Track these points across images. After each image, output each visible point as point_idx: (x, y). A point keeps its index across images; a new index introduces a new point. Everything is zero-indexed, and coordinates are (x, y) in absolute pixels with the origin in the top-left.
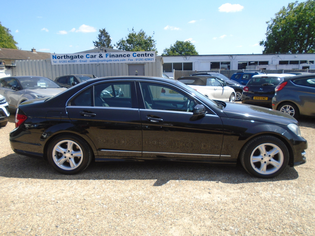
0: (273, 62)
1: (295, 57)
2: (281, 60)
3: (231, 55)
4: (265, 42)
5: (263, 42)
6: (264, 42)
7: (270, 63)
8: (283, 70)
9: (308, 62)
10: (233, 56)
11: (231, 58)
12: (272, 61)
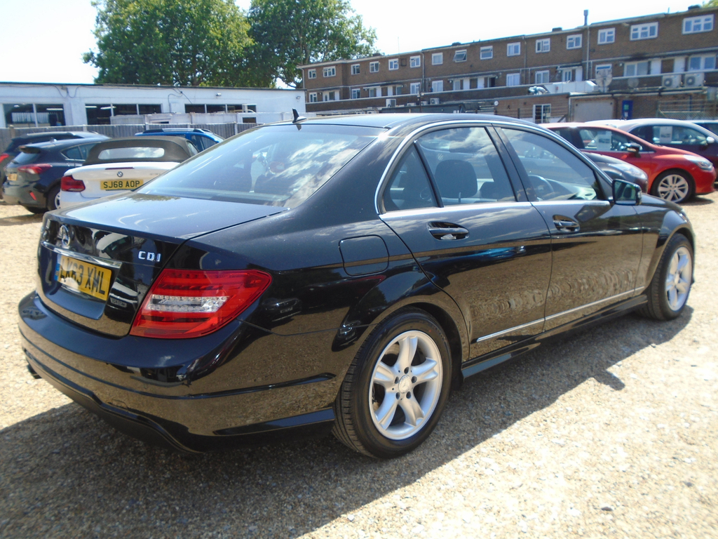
0: (172, 105)
1: (217, 95)
2: (188, 103)
3: (64, 86)
4: (99, 55)
5: (92, 54)
6: (96, 56)
7: (165, 108)
8: (234, 124)
9: (246, 109)
10: (68, 87)
11: (64, 93)
12: (170, 105)
